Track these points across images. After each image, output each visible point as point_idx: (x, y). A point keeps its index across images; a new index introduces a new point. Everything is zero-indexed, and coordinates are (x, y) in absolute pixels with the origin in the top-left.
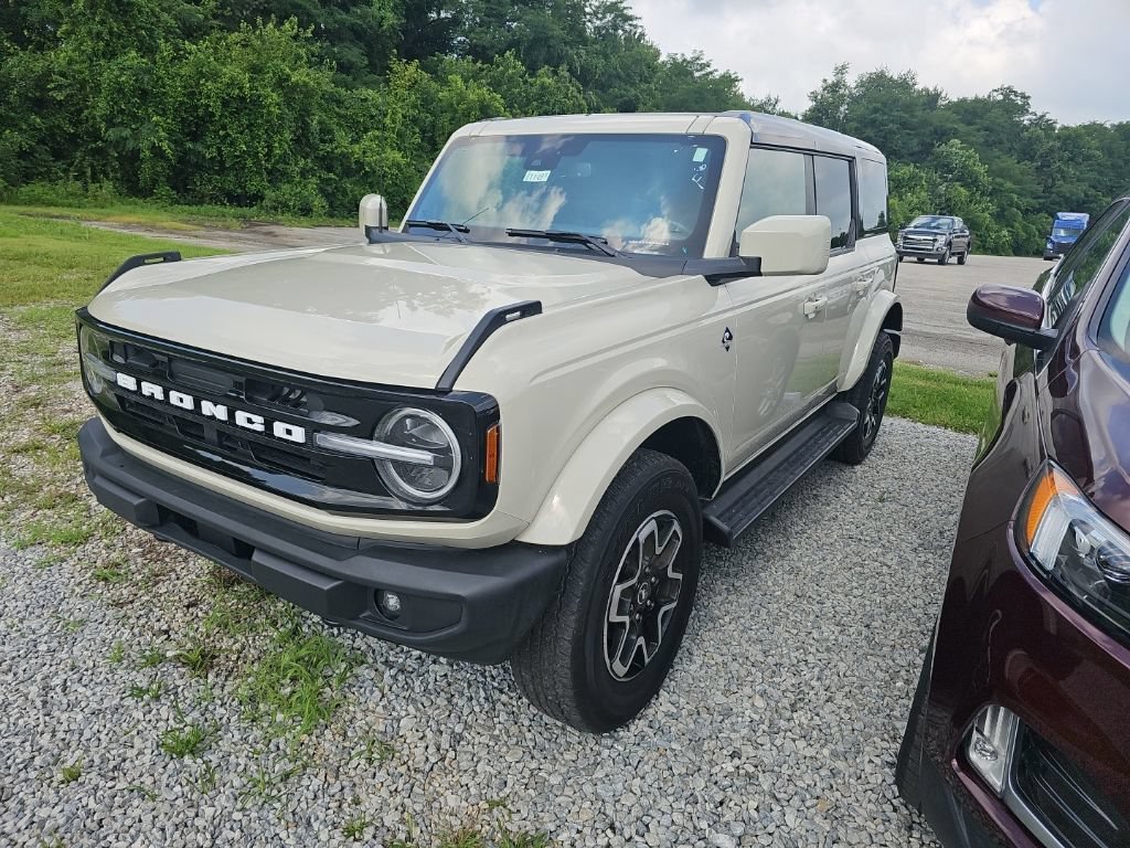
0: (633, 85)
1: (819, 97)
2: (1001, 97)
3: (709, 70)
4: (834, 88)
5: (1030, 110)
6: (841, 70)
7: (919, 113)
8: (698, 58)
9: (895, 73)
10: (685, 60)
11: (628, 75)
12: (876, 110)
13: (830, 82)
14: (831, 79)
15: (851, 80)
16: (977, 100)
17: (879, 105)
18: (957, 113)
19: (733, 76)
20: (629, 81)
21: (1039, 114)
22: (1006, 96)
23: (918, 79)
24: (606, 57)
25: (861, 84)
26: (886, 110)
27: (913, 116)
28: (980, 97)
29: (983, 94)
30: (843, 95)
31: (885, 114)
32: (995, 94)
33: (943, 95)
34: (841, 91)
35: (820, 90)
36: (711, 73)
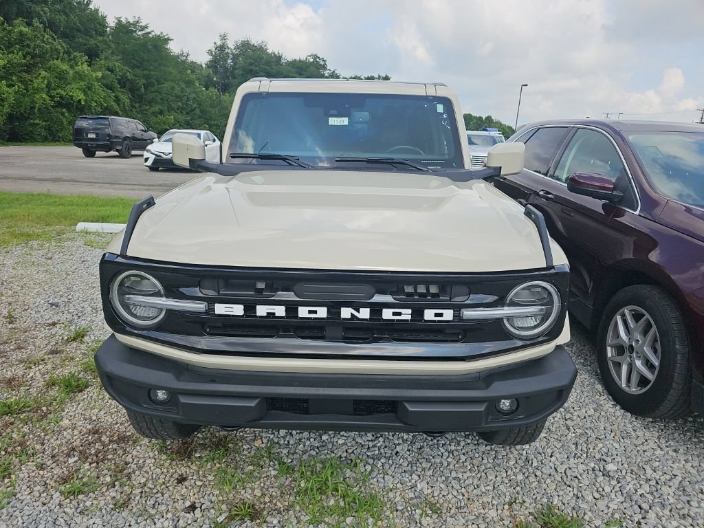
0: (91, 36)
1: (214, 53)
2: (312, 60)
3: (147, 31)
4: (222, 48)
5: (328, 68)
6: (224, 37)
7: (274, 67)
8: (137, 22)
9: (255, 41)
10: (129, 22)
11: (86, 29)
12: (251, 64)
13: (218, 44)
14: (219, 43)
15: (231, 44)
16: (300, 61)
17: (252, 61)
18: (293, 67)
19: (166, 37)
20: (86, 33)
21: (332, 70)
22: (315, 59)
23: (268, 47)
24: (66, 14)
25: (237, 48)
26: (257, 64)
27: (272, 69)
28: (302, 59)
29: (303, 58)
30: (227, 53)
31: (256, 66)
32: (309, 58)
33: (283, 57)
34: (226, 51)
35: (213, 49)
36: (149, 33)
